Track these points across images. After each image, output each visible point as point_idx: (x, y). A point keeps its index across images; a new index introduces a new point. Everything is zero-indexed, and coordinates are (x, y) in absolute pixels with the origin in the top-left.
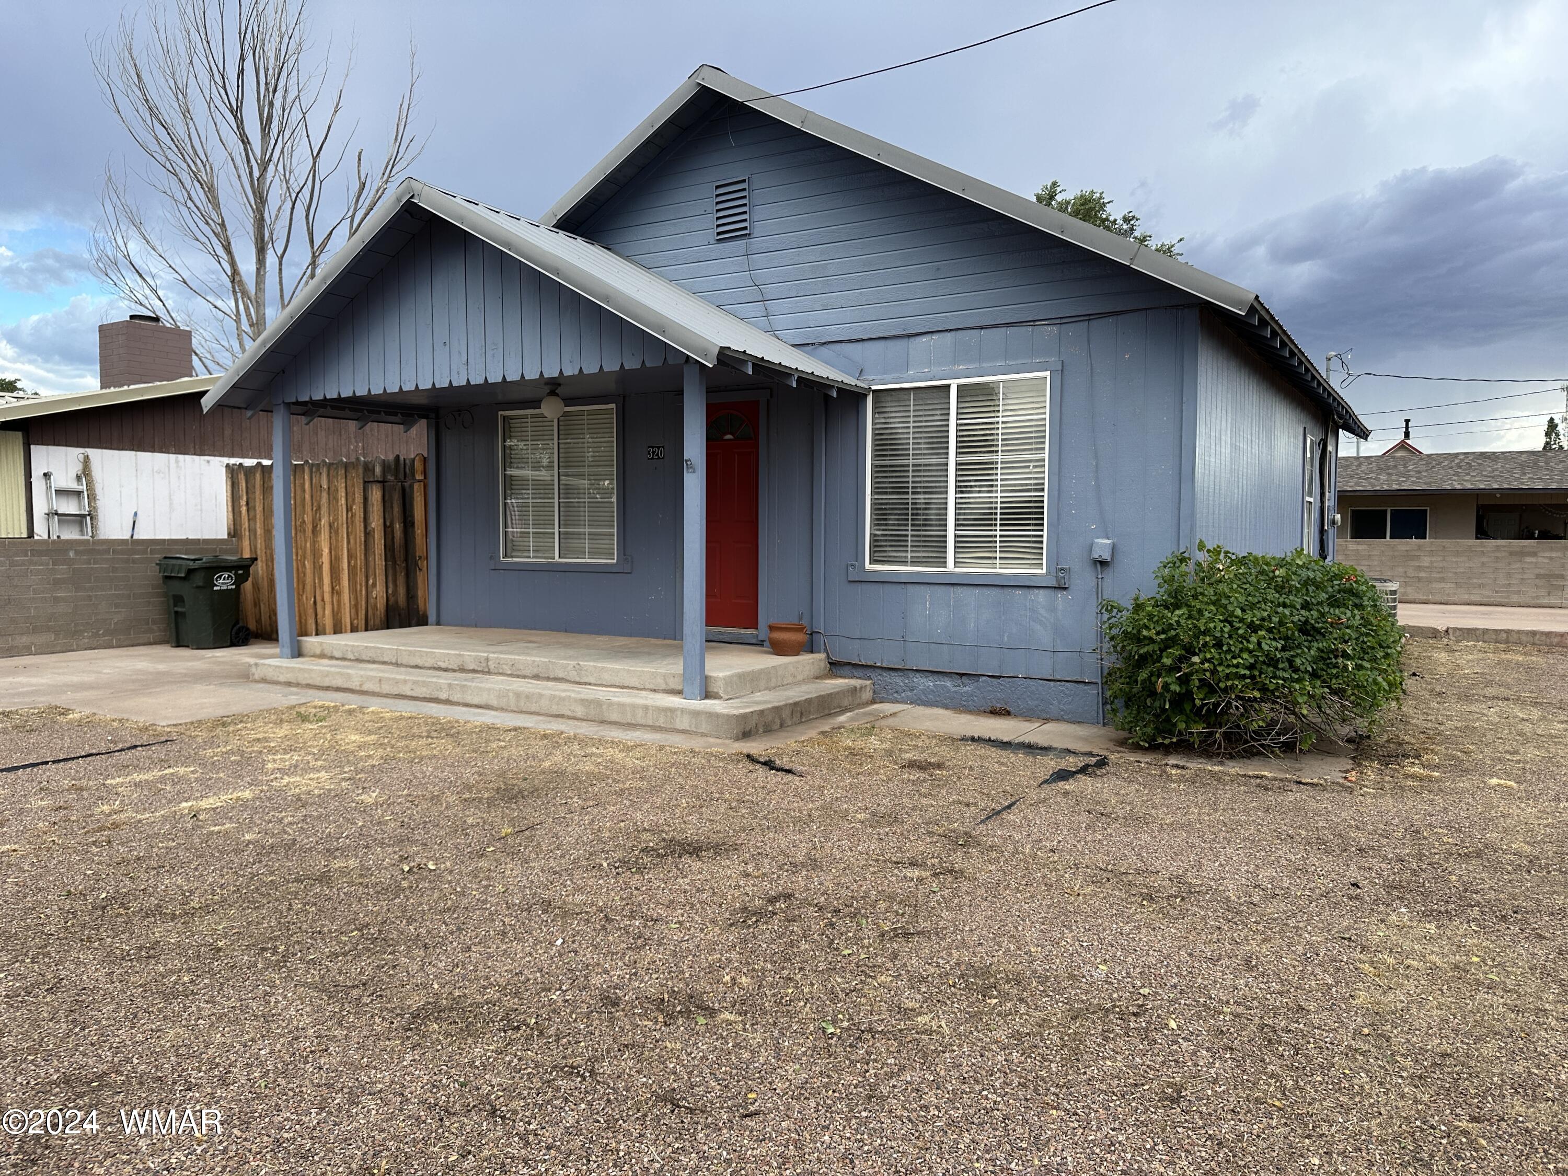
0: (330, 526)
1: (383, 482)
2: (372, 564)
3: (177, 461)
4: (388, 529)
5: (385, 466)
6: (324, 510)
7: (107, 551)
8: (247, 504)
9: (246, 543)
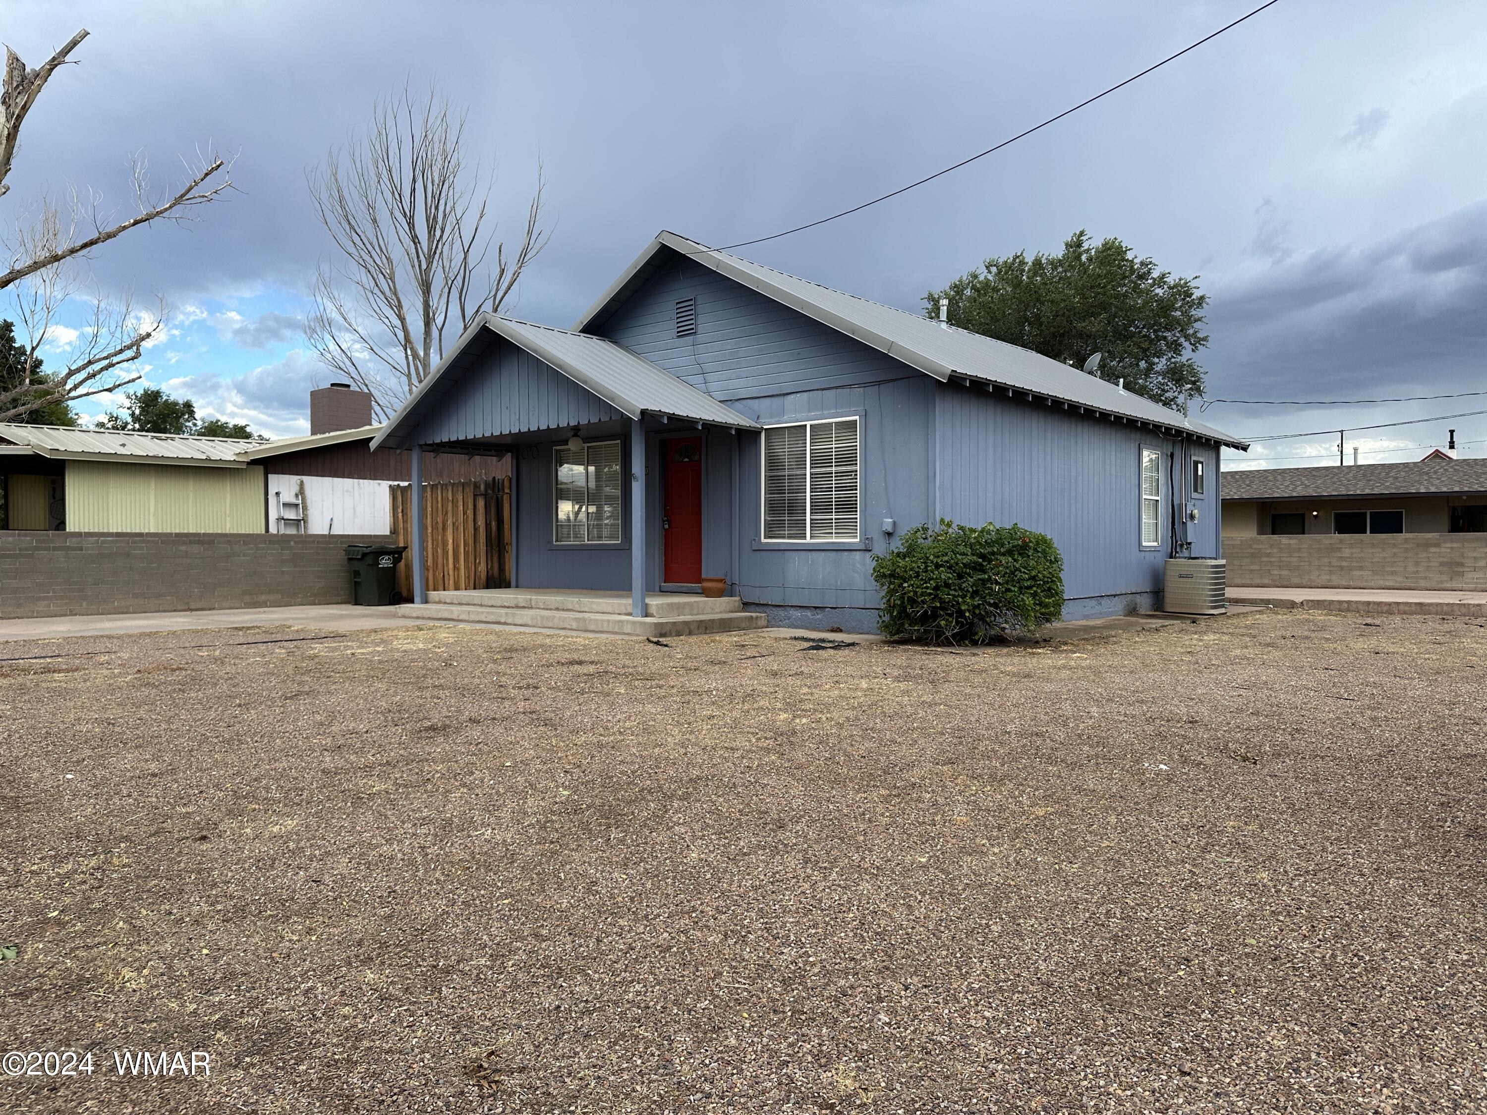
0: (454, 524)
1: (485, 495)
2: (478, 549)
3: (359, 484)
4: (488, 525)
5: (487, 485)
6: (450, 514)
7: (313, 542)
8: (402, 511)
9: (401, 537)
